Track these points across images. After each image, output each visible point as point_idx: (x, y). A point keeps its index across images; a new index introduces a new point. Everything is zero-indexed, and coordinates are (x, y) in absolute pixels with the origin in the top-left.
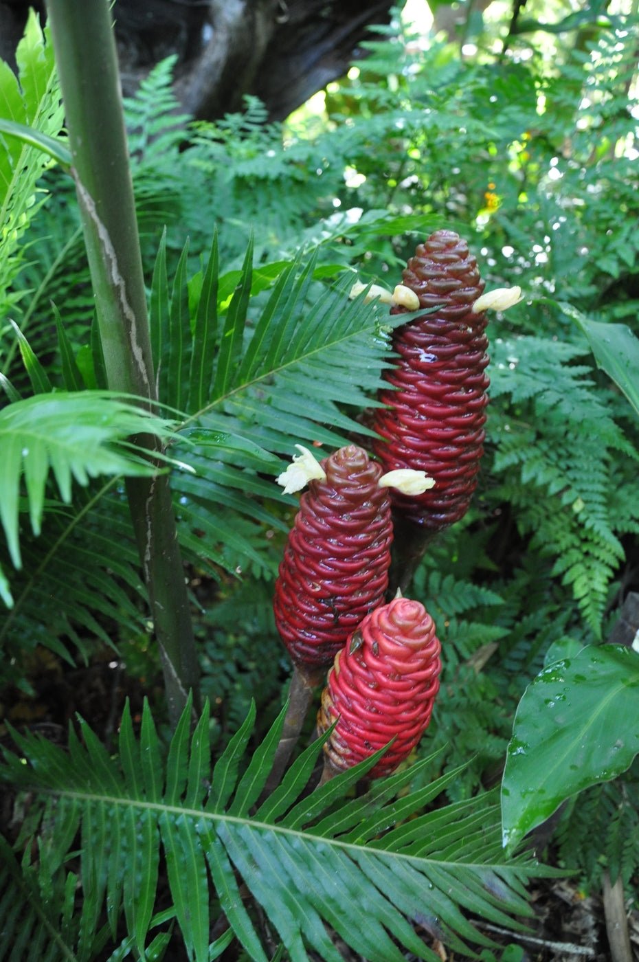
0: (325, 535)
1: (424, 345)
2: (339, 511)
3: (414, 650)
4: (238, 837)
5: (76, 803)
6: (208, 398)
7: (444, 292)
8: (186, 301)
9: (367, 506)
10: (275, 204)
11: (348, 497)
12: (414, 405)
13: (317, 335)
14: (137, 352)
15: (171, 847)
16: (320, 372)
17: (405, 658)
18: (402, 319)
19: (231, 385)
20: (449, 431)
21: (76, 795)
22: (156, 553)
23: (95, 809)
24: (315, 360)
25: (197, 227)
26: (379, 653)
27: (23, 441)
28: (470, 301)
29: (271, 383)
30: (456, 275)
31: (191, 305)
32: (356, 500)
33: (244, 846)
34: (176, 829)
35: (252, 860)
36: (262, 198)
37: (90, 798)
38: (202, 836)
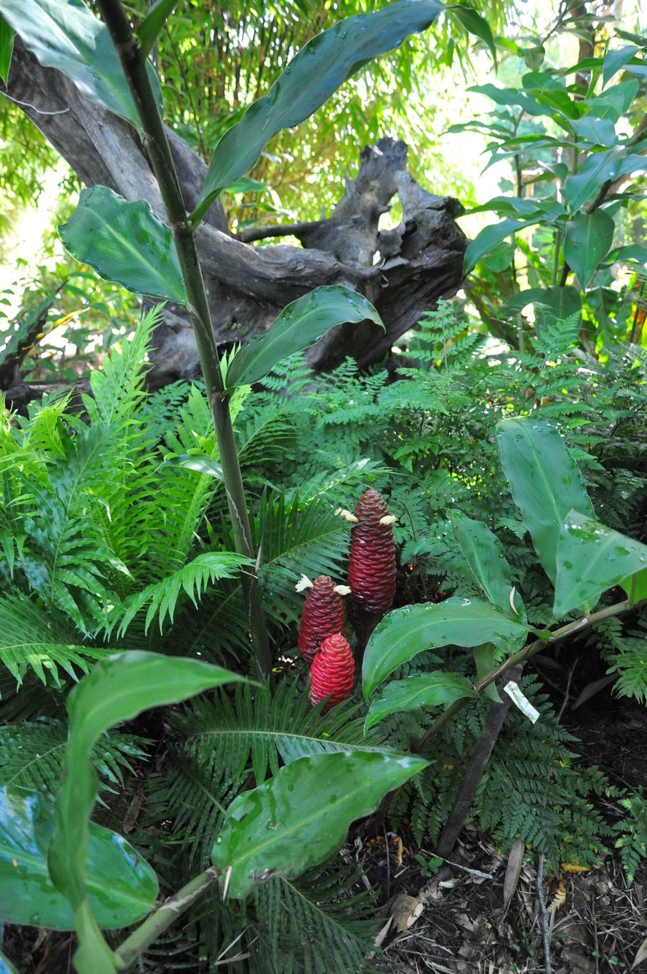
0: (313, 609)
1: (360, 537)
2: (317, 600)
3: (337, 653)
4: (282, 741)
5: (215, 736)
6: (282, 551)
7: (368, 516)
8: (273, 512)
9: (328, 599)
10: (346, 438)
11: (321, 595)
12: (358, 560)
13: (323, 529)
14: (245, 539)
15: (255, 747)
16: (324, 545)
17: (334, 656)
18: (354, 526)
19: (291, 547)
20: (373, 572)
21: (215, 733)
22: (253, 613)
23: (224, 738)
24: (322, 540)
25: (304, 449)
26: (325, 654)
27: (203, 567)
28: (379, 519)
29: (306, 546)
30: (373, 509)
31: (275, 513)
32: (323, 596)
33: (284, 745)
34: (257, 740)
35: (286, 751)
36: (339, 434)
37: (222, 733)
38: (268, 742)
